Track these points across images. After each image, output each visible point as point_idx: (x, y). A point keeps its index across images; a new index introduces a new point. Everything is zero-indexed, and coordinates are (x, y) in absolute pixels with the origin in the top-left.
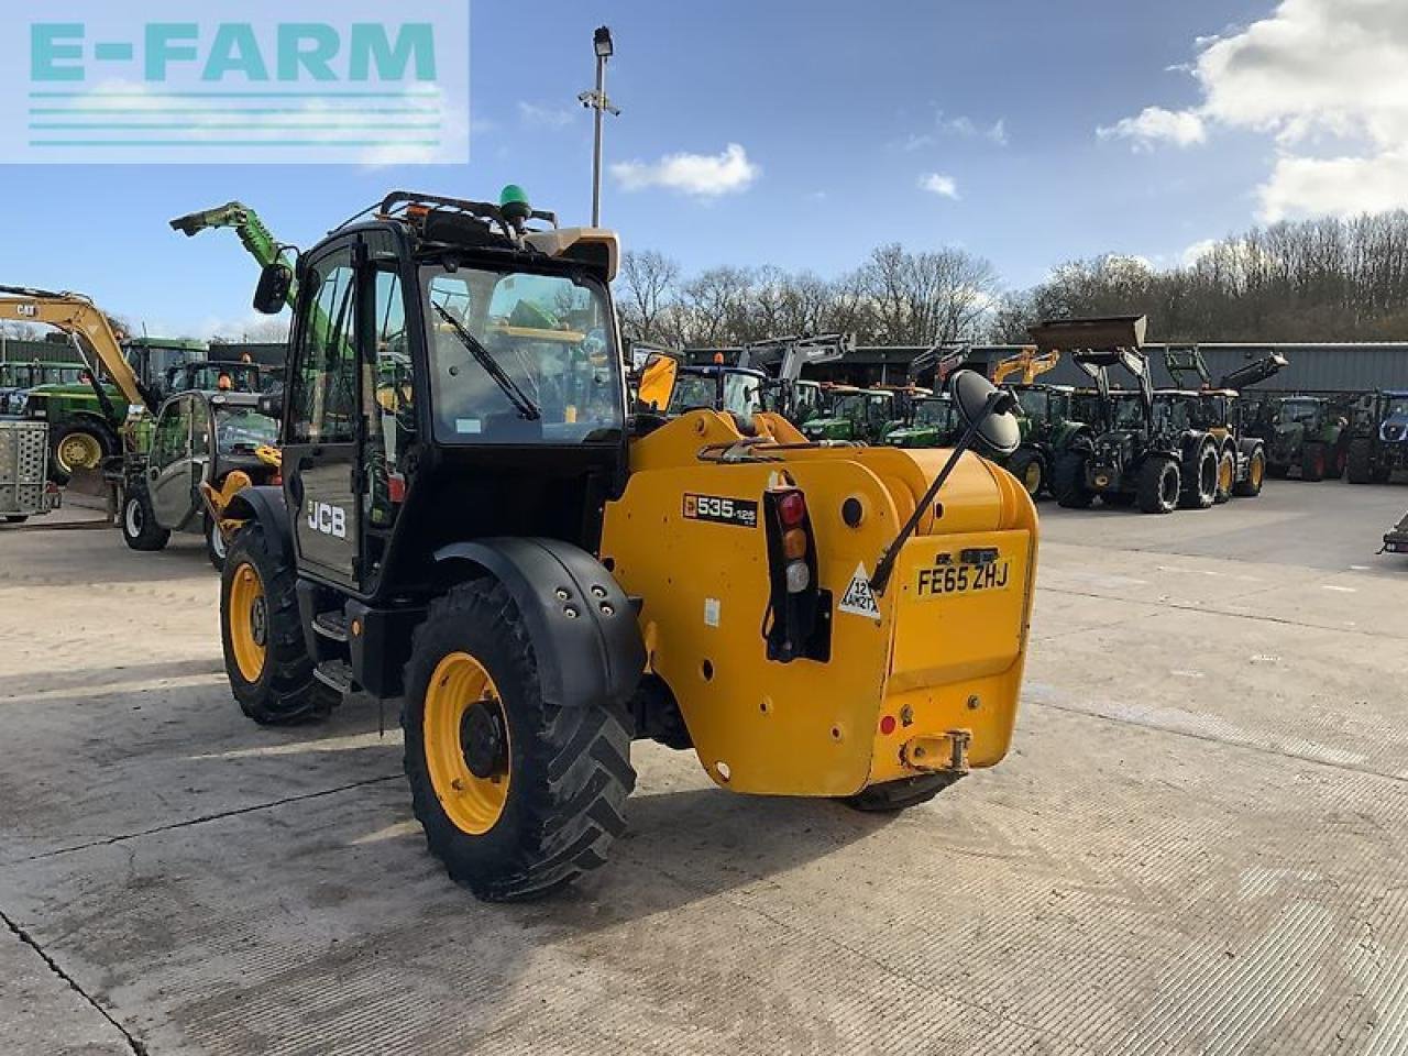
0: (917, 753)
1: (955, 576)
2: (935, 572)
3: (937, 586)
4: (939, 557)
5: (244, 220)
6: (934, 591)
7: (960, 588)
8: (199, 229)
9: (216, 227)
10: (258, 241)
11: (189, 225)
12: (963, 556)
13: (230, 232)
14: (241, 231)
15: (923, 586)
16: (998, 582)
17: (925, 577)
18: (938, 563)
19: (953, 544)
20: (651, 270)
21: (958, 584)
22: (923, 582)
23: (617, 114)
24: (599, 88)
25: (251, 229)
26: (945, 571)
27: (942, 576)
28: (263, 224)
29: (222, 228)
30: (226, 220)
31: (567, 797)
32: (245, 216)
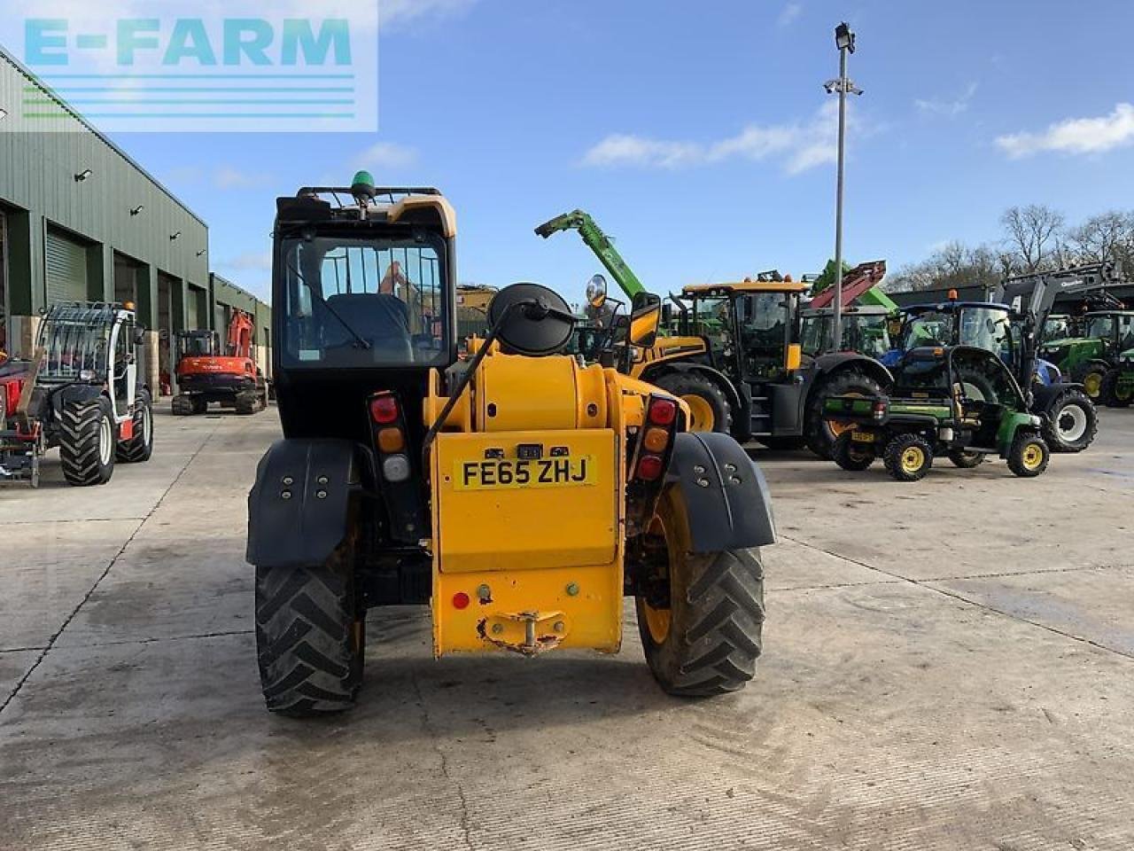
0: (497, 628)
1: (513, 470)
2: (484, 465)
3: (487, 478)
4: (487, 452)
5: (581, 222)
6: (484, 482)
7: (519, 481)
8: (551, 233)
9: (564, 230)
10: (593, 237)
11: (544, 231)
12: (519, 450)
13: (573, 232)
14: (581, 231)
15: (470, 478)
16: (575, 478)
17: (470, 469)
18: (486, 457)
19: (507, 441)
20: (1036, 223)
21: (515, 477)
22: (467, 474)
23: (860, 93)
24: (842, 74)
25: (587, 229)
26: (497, 465)
27: (495, 470)
28: (597, 224)
29: (567, 231)
30: (569, 224)
31: (274, 638)
32: (582, 220)
